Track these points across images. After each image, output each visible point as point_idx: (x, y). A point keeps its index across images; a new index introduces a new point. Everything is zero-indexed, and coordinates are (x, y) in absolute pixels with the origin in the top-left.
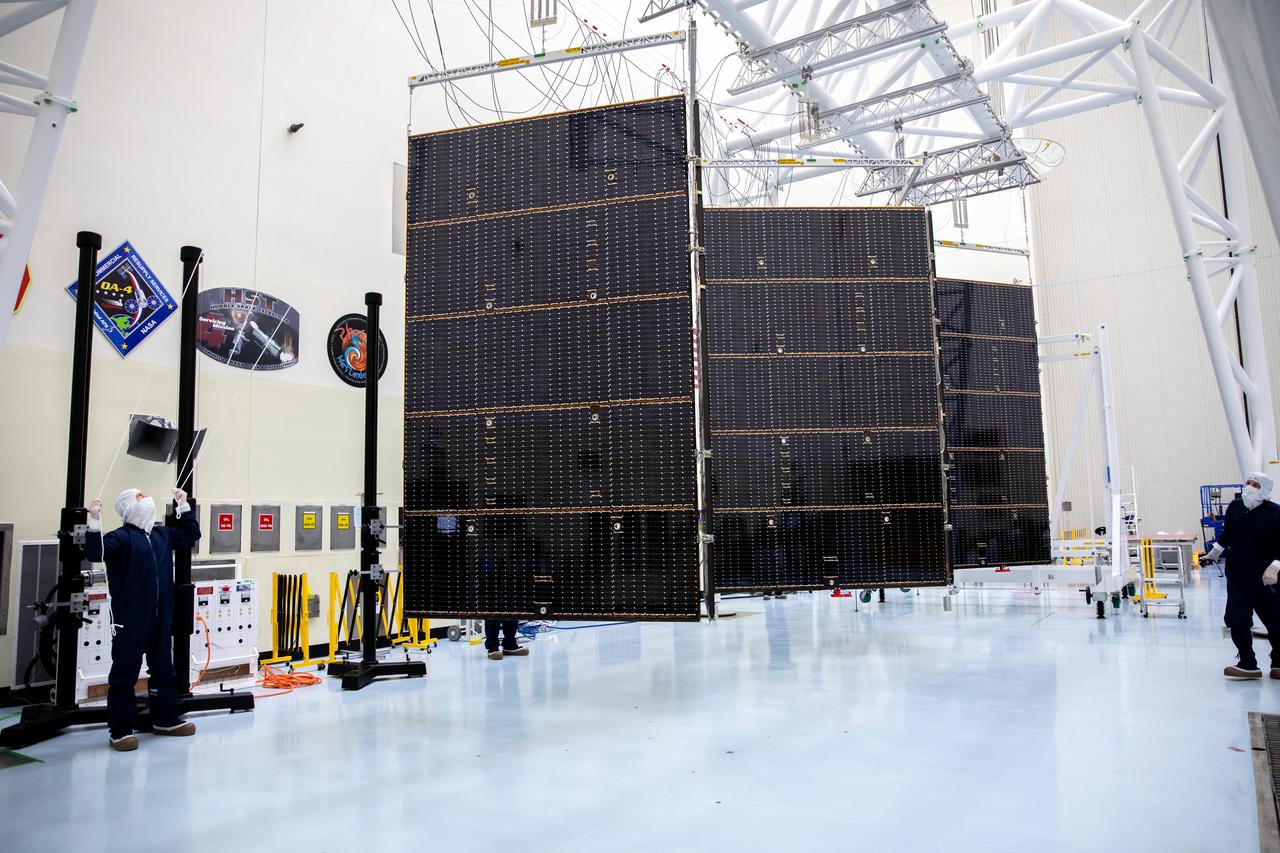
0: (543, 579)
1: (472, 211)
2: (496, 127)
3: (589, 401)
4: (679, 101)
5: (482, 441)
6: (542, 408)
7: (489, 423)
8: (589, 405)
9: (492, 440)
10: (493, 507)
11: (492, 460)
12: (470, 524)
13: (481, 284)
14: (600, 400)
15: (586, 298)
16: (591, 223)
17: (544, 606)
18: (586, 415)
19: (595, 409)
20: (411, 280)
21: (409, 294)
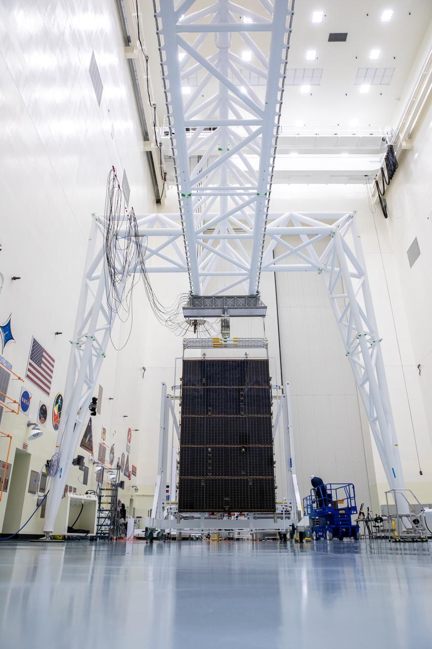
0: (227, 499)
2: (212, 361)
4: (267, 361)
5: (207, 456)
6: (227, 446)
7: (209, 450)
8: (241, 446)
9: (211, 455)
10: (210, 476)
11: (211, 462)
12: (202, 481)
13: (207, 407)
14: (244, 445)
16: (241, 393)
17: (227, 507)
18: (240, 449)
19: (243, 447)
20: (183, 405)
21: (183, 409)
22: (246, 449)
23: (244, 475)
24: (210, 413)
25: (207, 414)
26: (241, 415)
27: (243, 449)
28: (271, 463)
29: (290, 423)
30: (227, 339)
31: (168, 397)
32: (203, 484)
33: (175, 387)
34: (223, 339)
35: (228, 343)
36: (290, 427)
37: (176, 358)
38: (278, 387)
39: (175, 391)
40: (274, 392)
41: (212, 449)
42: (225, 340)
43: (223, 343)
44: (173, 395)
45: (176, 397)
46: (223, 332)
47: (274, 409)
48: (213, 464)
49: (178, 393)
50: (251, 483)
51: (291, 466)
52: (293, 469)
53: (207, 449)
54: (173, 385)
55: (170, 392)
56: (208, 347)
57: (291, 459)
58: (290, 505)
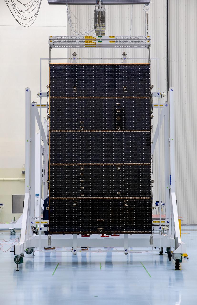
0: (101, 220)
1: (75, 95)
2: (84, 66)
3: (117, 163)
4: (149, 66)
5: (79, 175)
6: (100, 164)
7: (82, 169)
8: (117, 164)
9: (83, 175)
10: (83, 197)
11: (83, 181)
12: (74, 202)
13: (79, 121)
14: (120, 163)
15: (116, 129)
16: (118, 104)
17: (101, 229)
18: (116, 167)
19: (119, 166)
20: (51, 117)
21: (51, 122)
22: (121, 167)
23: (119, 196)
24: (82, 128)
25: (79, 128)
26: (118, 130)
27: (119, 168)
28: (149, 182)
29: (172, 136)
30: (102, 38)
31: (33, 105)
32: (75, 205)
33: (41, 94)
34: (97, 38)
35: (103, 43)
36: (171, 141)
37: (41, 59)
38: (160, 95)
39: (41, 99)
40: (155, 100)
41: (85, 167)
42: (99, 38)
43: (97, 43)
44: (39, 103)
45: (42, 106)
46: (98, 28)
47: (154, 122)
48: (85, 184)
49: (45, 100)
50: (126, 204)
51: (171, 184)
52: (173, 186)
53: (79, 168)
54: (39, 92)
55: (35, 99)
56: (80, 46)
57: (170, 176)
58: (167, 224)
